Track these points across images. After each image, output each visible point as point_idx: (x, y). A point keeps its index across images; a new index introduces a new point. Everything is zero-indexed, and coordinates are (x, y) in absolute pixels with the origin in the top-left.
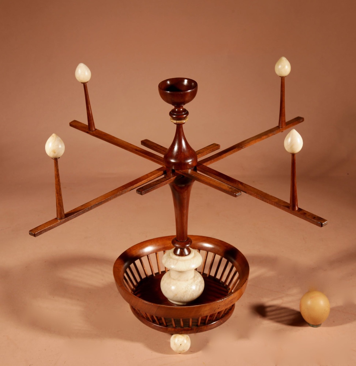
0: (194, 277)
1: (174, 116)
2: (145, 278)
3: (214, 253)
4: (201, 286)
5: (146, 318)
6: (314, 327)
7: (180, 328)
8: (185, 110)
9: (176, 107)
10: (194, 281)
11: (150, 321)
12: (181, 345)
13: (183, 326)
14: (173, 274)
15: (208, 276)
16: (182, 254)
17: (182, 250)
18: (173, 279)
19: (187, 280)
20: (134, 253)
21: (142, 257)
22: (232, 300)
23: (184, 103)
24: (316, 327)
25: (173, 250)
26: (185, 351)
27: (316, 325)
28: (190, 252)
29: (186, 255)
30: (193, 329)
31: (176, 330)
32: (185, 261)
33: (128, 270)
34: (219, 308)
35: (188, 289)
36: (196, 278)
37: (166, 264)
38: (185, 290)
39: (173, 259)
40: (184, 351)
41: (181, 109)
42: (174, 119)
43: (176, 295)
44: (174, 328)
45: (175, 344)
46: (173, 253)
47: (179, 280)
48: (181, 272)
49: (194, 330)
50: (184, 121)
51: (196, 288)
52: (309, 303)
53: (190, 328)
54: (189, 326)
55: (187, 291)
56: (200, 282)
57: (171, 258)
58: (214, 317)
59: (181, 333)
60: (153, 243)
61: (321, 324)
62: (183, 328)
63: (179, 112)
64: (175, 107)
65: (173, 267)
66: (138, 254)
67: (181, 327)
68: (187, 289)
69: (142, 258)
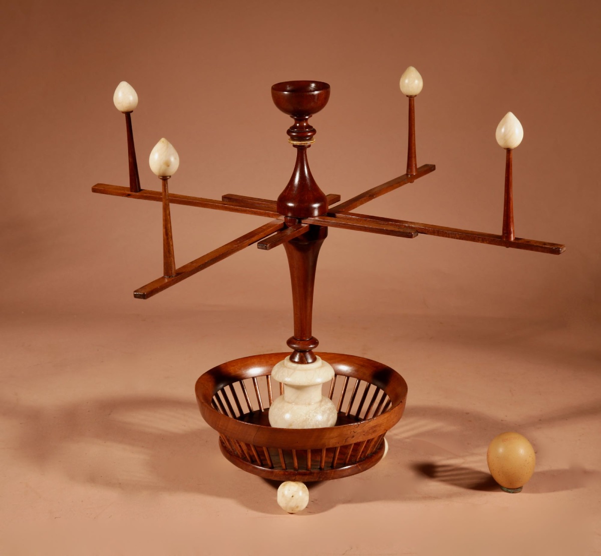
0: (321, 401)
1: (294, 134)
3: (357, 378)
4: (331, 416)
5: (241, 457)
6: (510, 492)
7: (292, 471)
8: (309, 127)
9: (297, 121)
10: (320, 406)
11: (248, 461)
12: (293, 496)
13: (297, 467)
15: (346, 415)
16: (302, 361)
17: (302, 354)
18: (288, 402)
19: (309, 404)
20: (232, 370)
22: (375, 427)
23: (310, 112)
24: (513, 493)
26: (298, 509)
27: (514, 489)
28: (314, 359)
29: (308, 363)
30: (314, 473)
31: (287, 473)
34: (353, 437)
36: (323, 403)
38: (305, 418)
40: (297, 507)
41: (305, 124)
42: (293, 138)
43: (291, 425)
44: (284, 470)
45: (283, 495)
47: (297, 404)
49: (315, 475)
50: (309, 143)
52: (501, 450)
53: (308, 472)
54: (307, 469)
56: (330, 409)
58: (347, 457)
59: (294, 478)
61: (521, 488)
62: (297, 470)
63: (301, 127)
64: (295, 119)
65: (288, 380)
67: (295, 469)
68: (307, 416)
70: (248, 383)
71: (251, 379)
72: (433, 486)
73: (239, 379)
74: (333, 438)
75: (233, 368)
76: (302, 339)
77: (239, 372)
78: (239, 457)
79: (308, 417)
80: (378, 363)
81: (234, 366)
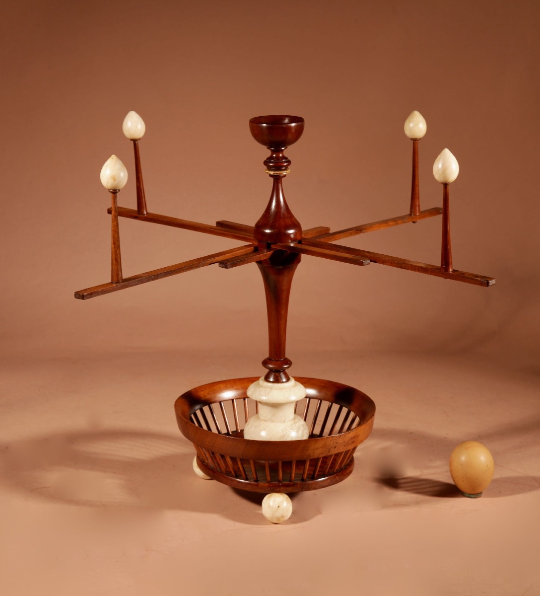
0: (294, 419)
1: (271, 164)
4: (305, 432)
5: (224, 472)
6: (471, 497)
7: (277, 483)
8: (284, 157)
9: (273, 152)
12: (279, 507)
13: (281, 479)
16: (277, 380)
17: (277, 374)
18: (263, 421)
19: (284, 422)
22: (354, 437)
23: (286, 143)
24: (475, 498)
25: (262, 378)
26: (284, 519)
27: (475, 495)
28: (288, 378)
29: (283, 382)
30: (297, 484)
31: (271, 485)
32: (281, 389)
34: (335, 447)
35: (286, 433)
36: (296, 420)
37: (255, 395)
38: (282, 434)
39: (265, 388)
40: (283, 517)
41: (281, 155)
42: (269, 168)
44: (269, 482)
45: (269, 507)
46: (264, 380)
47: (273, 421)
48: (275, 406)
50: (285, 173)
52: (463, 458)
53: (292, 483)
54: (290, 480)
56: (303, 425)
57: (261, 387)
58: (326, 469)
59: (279, 489)
61: (481, 493)
62: (281, 482)
63: (278, 158)
64: (272, 150)
65: (264, 398)
67: (279, 481)
70: (216, 407)
71: (219, 403)
72: (399, 495)
73: (208, 403)
74: (318, 449)
75: (202, 392)
76: (277, 359)
77: (208, 397)
79: (285, 434)
81: (203, 391)
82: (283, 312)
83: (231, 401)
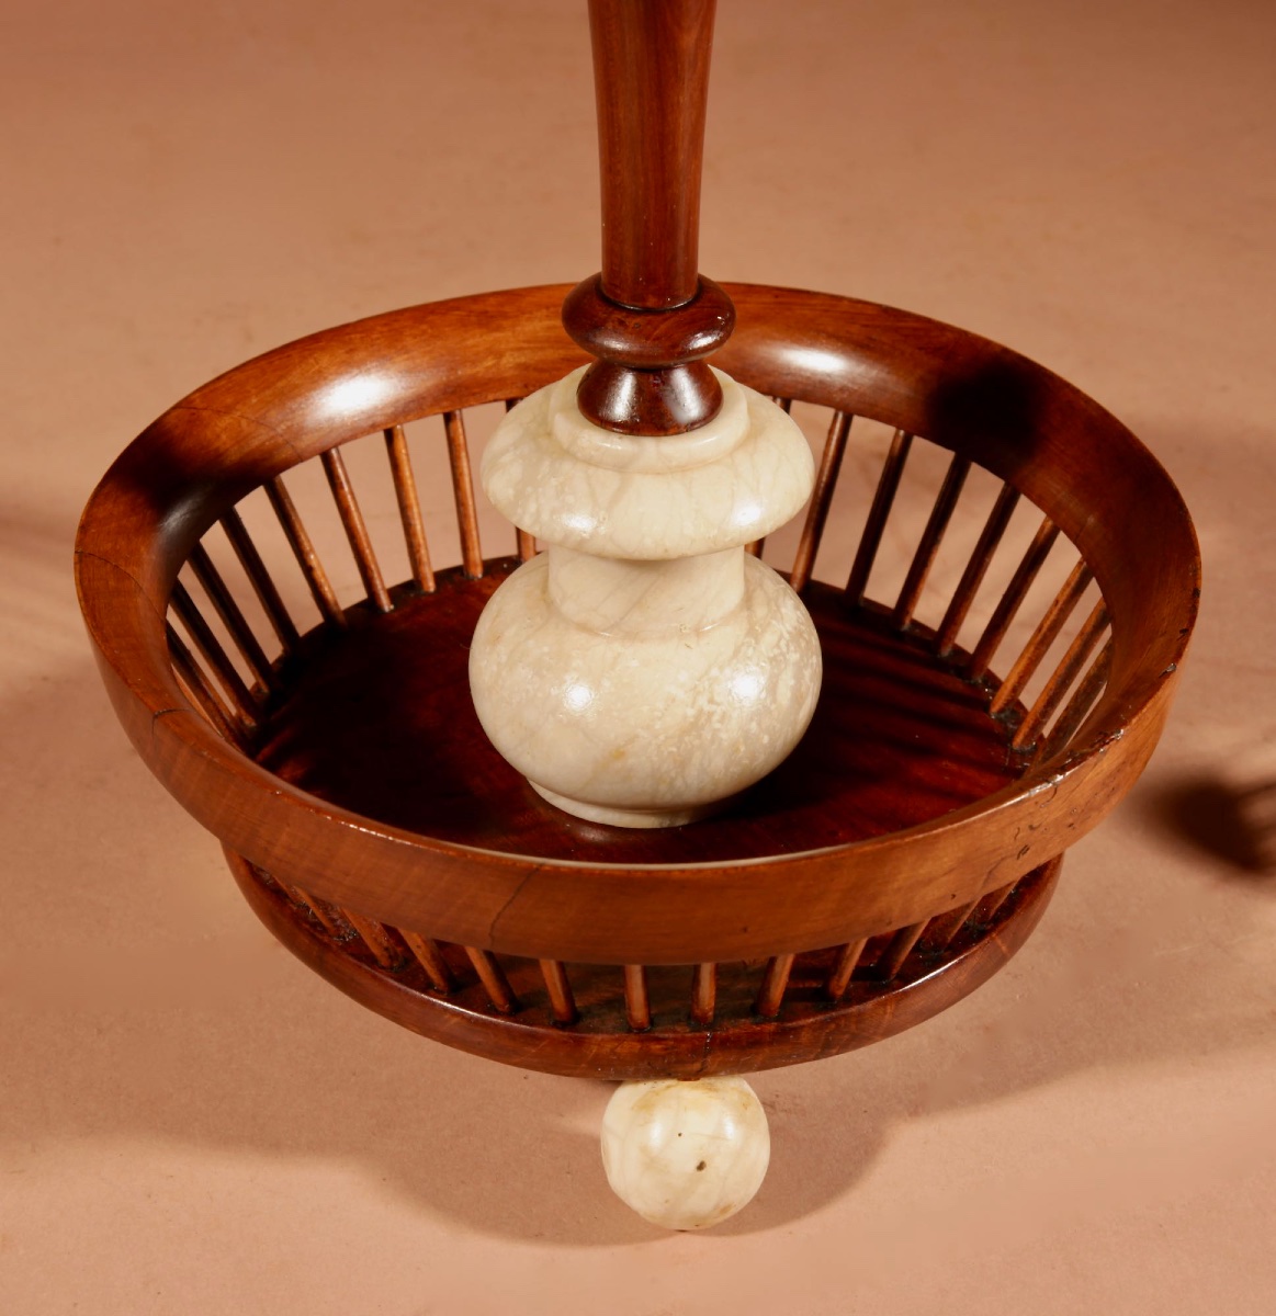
0: (748, 601)
2: (316, 633)
3: (838, 407)
5: (384, 961)
7: (683, 1030)
10: (753, 633)
11: (427, 987)
12: (701, 1167)
13: (711, 1012)
14: (576, 586)
18: (584, 628)
19: (698, 632)
20: (228, 434)
21: (287, 465)
25: (567, 388)
26: (733, 1211)
28: (714, 402)
29: (688, 427)
30: (796, 1030)
31: (656, 1047)
32: (683, 469)
33: (188, 577)
34: (1025, 849)
35: (711, 701)
36: (761, 611)
37: (532, 508)
38: (691, 712)
39: (589, 462)
40: (725, 1210)
43: (620, 754)
44: (641, 1030)
45: (652, 1163)
46: (578, 415)
48: (649, 567)
49: (805, 1036)
51: (772, 688)
53: (770, 1027)
54: (762, 1011)
55: (710, 714)
57: (566, 453)
59: (697, 1066)
60: (361, 355)
62: (710, 1027)
66: (255, 443)
67: (698, 1022)
68: (702, 701)
69: (288, 478)
70: (304, 483)
71: (317, 461)
73: (263, 472)
74: (930, 881)
75: (225, 421)
76: (651, 302)
77: (260, 439)
78: (371, 960)
79: (707, 708)
80: (943, 328)
81: (228, 410)
82: (688, 40)
83: (380, 436)
